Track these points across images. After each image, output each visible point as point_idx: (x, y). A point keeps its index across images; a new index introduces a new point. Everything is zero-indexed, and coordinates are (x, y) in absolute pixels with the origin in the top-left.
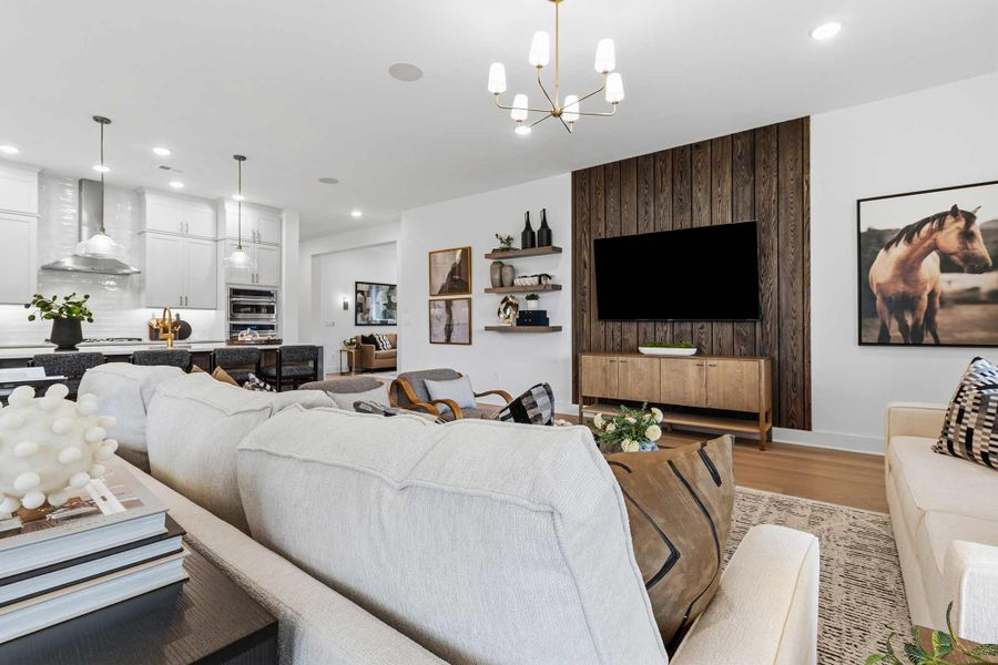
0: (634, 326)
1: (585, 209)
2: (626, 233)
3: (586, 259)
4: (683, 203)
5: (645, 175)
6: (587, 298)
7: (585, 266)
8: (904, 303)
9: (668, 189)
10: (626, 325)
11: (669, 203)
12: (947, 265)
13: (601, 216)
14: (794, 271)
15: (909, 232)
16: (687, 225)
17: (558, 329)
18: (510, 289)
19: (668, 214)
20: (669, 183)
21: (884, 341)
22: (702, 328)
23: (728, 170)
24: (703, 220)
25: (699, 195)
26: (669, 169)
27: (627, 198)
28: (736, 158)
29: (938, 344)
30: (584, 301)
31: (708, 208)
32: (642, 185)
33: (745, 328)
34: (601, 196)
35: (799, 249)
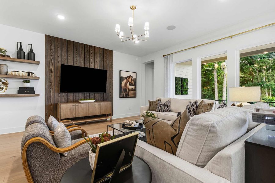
0: (72, 94)
1: (52, 51)
2: (69, 64)
3: (52, 69)
4: (87, 60)
5: (76, 48)
6: (53, 84)
7: (52, 72)
8: (125, 90)
9: (83, 55)
10: (69, 94)
11: (83, 59)
12: (130, 85)
13: (59, 55)
14: (110, 82)
15: (126, 78)
16: (88, 67)
17: (38, 95)
18: (6, 76)
19: (83, 62)
20: (83, 53)
21: (123, 97)
22: (92, 95)
23: (98, 56)
24: (92, 67)
25: (92, 60)
26: (83, 49)
27: (69, 52)
28: (100, 53)
29: (129, 97)
30: (51, 85)
31: (93, 63)
32: (75, 51)
33: (101, 95)
34: (59, 49)
35: (111, 78)
